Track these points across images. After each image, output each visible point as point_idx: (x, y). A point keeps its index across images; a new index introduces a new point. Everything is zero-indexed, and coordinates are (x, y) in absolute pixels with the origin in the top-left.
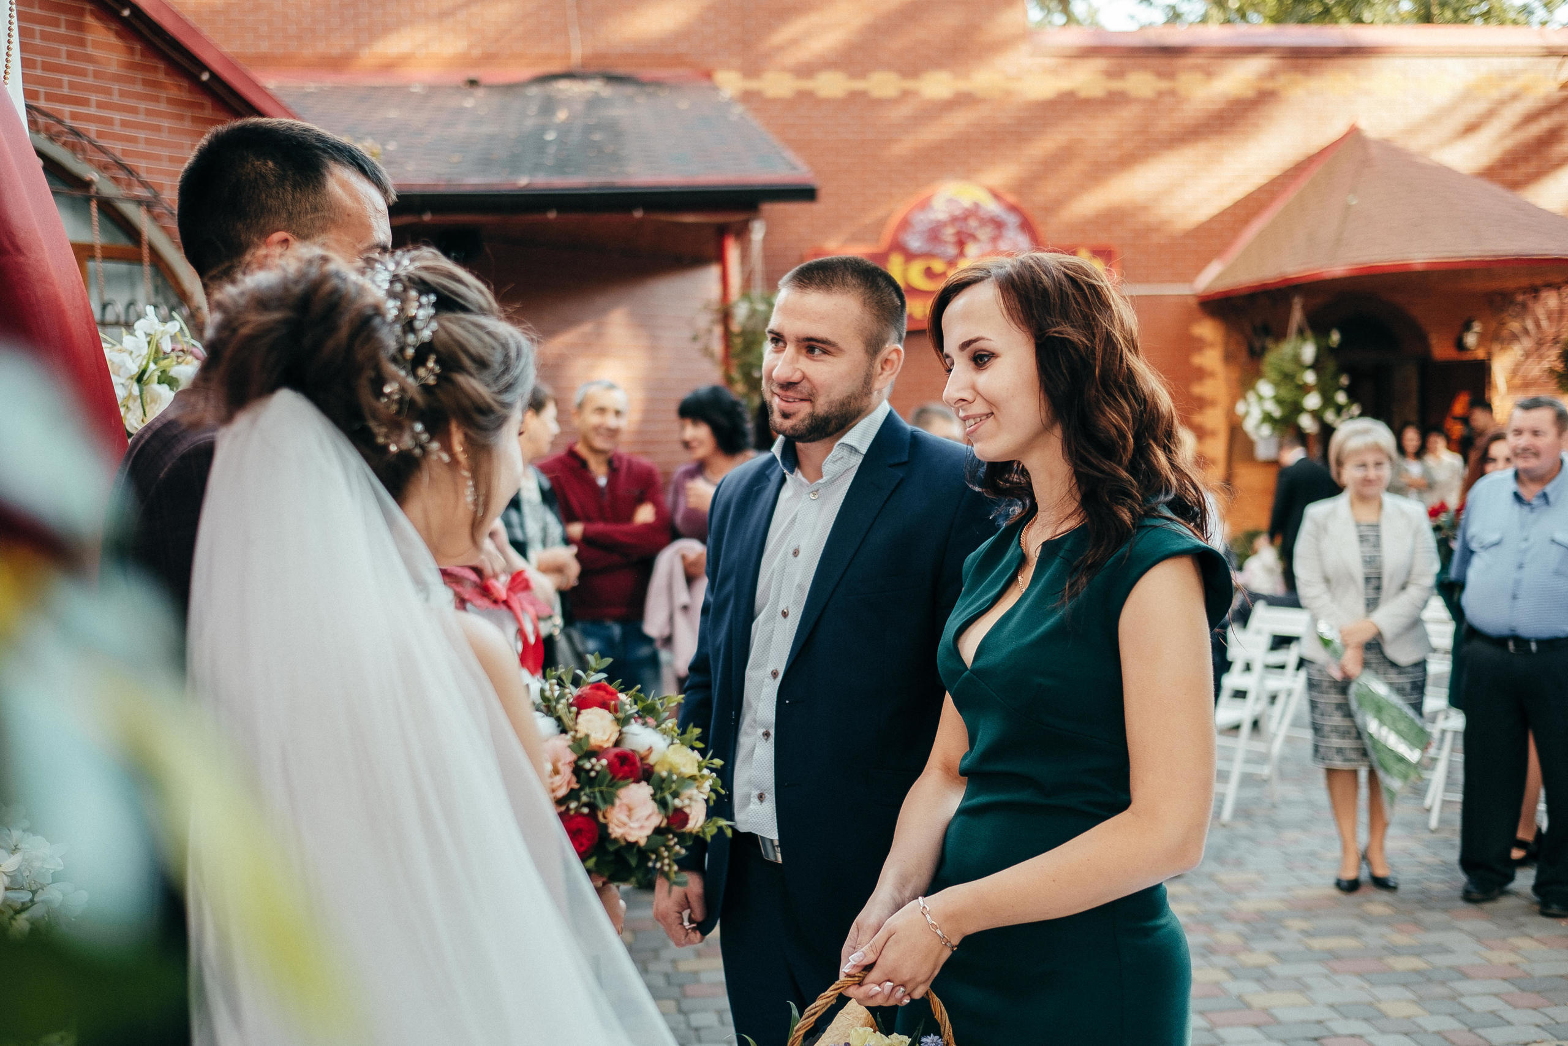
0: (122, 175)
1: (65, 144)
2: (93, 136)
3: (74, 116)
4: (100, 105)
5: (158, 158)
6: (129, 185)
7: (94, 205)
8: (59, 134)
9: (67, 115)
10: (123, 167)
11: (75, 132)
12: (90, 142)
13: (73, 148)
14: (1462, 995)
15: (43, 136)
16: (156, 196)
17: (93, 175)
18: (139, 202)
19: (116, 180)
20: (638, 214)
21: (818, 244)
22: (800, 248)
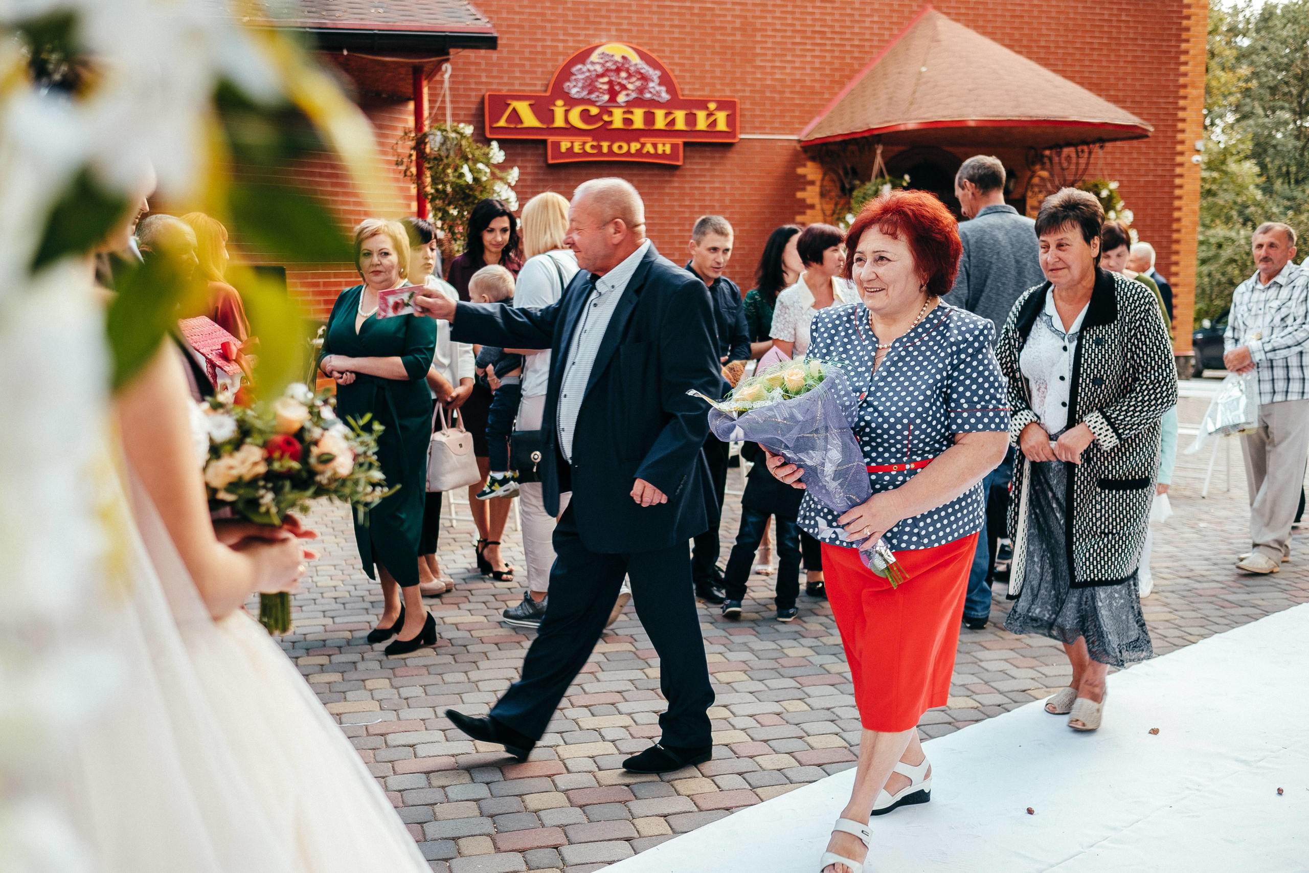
14: (981, 661)
20: (345, 53)
21: (494, 87)
22: (480, 90)
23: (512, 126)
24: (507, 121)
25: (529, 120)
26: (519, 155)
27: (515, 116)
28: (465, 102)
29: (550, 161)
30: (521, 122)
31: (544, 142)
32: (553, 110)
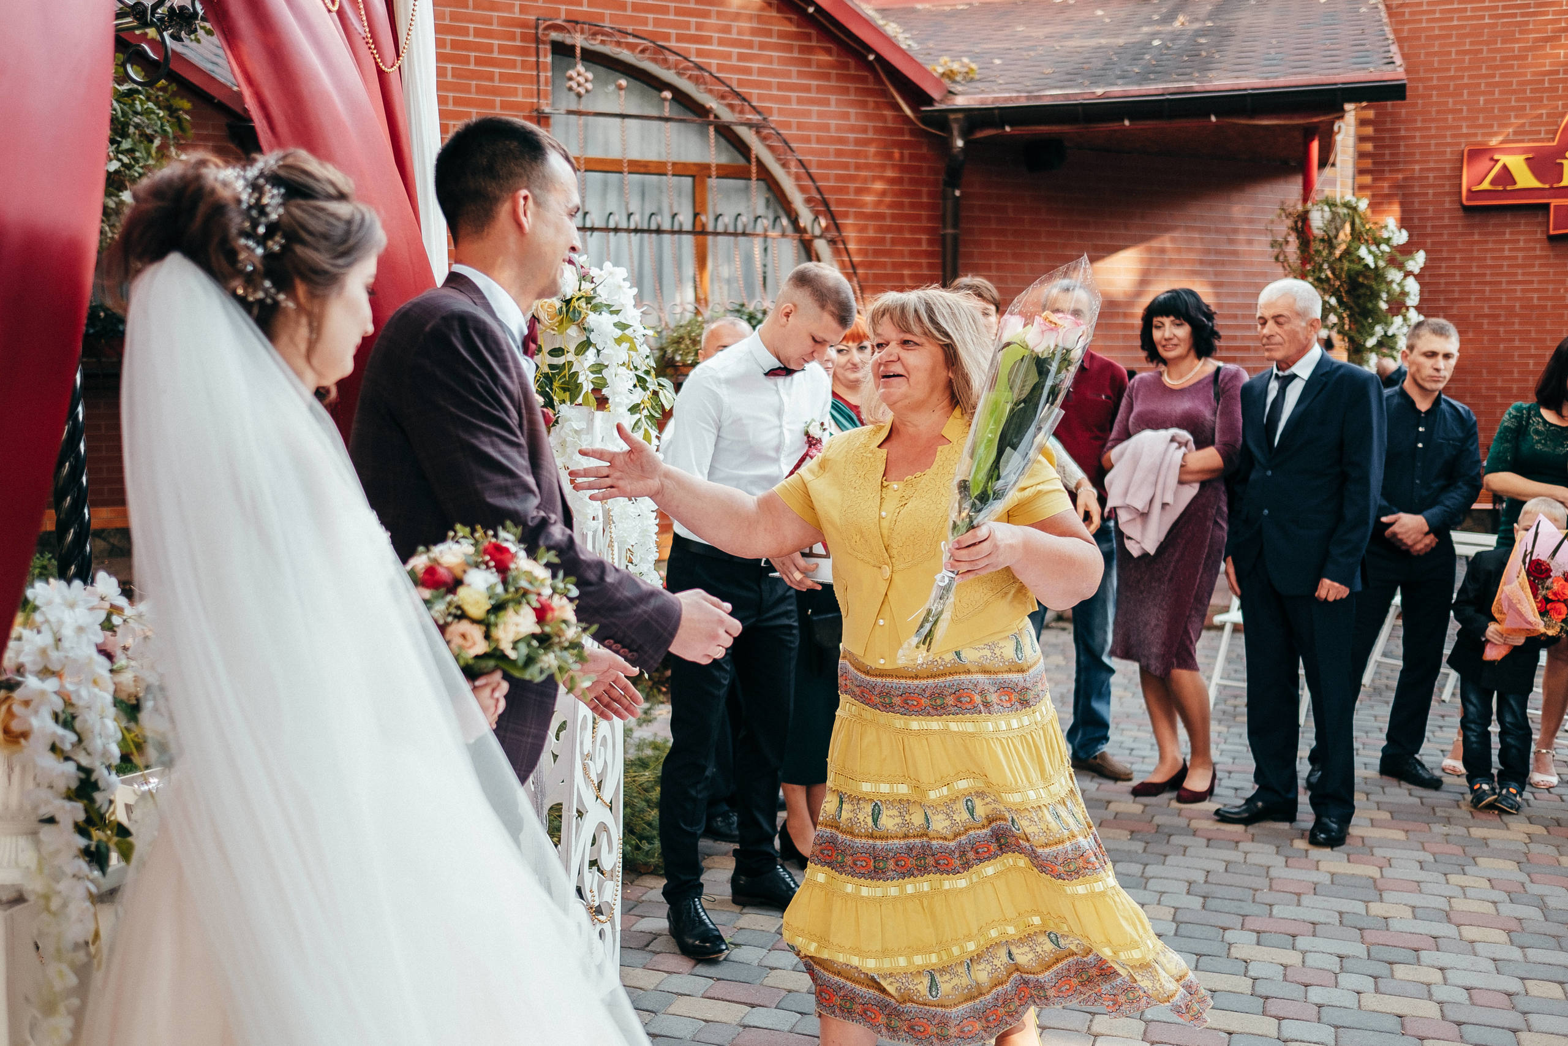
0: (736, 102)
1: (690, 78)
2: (714, 70)
3: (699, 53)
4: (721, 42)
5: (768, 86)
6: (742, 112)
7: (711, 129)
8: (686, 69)
9: (693, 52)
10: (738, 95)
11: (699, 67)
12: (711, 74)
13: (696, 80)
15: (673, 72)
16: (765, 119)
17: (711, 103)
18: (750, 125)
19: (731, 107)
20: (1213, 119)
21: (1479, 139)
22: (1459, 144)
23: (1500, 188)
24: (1492, 183)
25: (1525, 179)
26: (1507, 225)
27: (1506, 175)
28: (1436, 161)
29: (1552, 232)
30: (1515, 183)
31: (1546, 207)
32: (1561, 165)
